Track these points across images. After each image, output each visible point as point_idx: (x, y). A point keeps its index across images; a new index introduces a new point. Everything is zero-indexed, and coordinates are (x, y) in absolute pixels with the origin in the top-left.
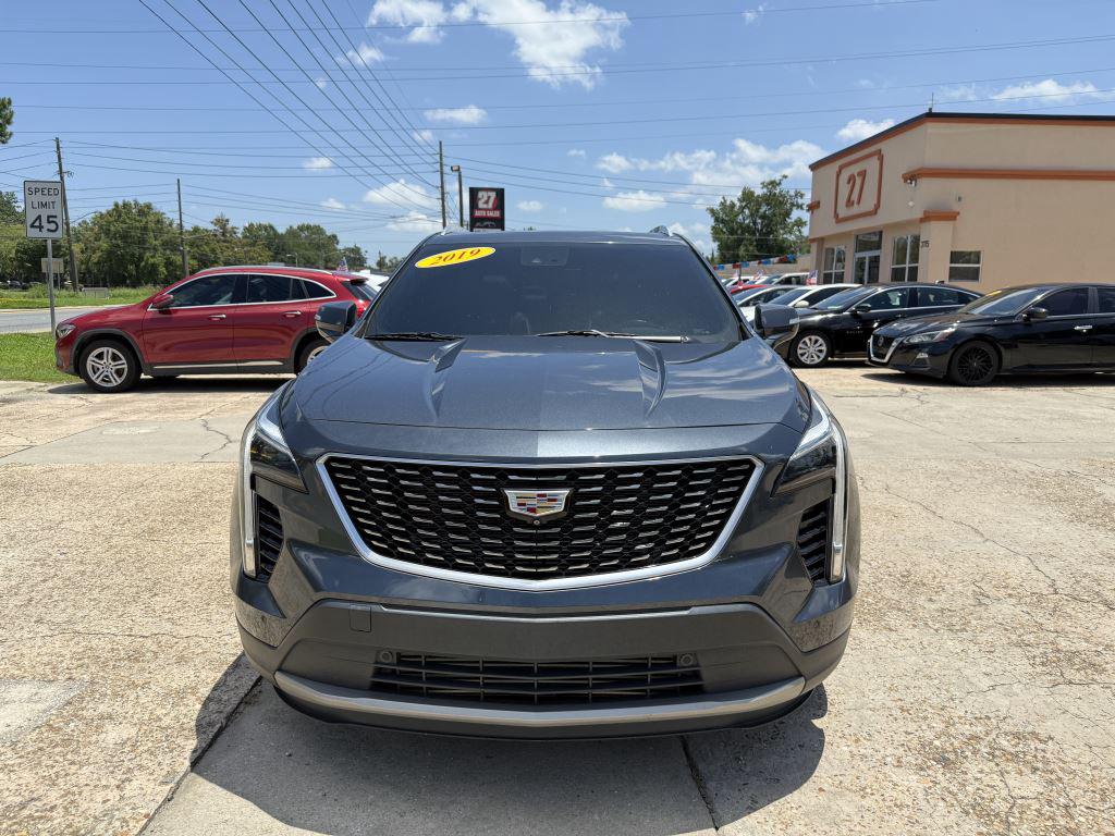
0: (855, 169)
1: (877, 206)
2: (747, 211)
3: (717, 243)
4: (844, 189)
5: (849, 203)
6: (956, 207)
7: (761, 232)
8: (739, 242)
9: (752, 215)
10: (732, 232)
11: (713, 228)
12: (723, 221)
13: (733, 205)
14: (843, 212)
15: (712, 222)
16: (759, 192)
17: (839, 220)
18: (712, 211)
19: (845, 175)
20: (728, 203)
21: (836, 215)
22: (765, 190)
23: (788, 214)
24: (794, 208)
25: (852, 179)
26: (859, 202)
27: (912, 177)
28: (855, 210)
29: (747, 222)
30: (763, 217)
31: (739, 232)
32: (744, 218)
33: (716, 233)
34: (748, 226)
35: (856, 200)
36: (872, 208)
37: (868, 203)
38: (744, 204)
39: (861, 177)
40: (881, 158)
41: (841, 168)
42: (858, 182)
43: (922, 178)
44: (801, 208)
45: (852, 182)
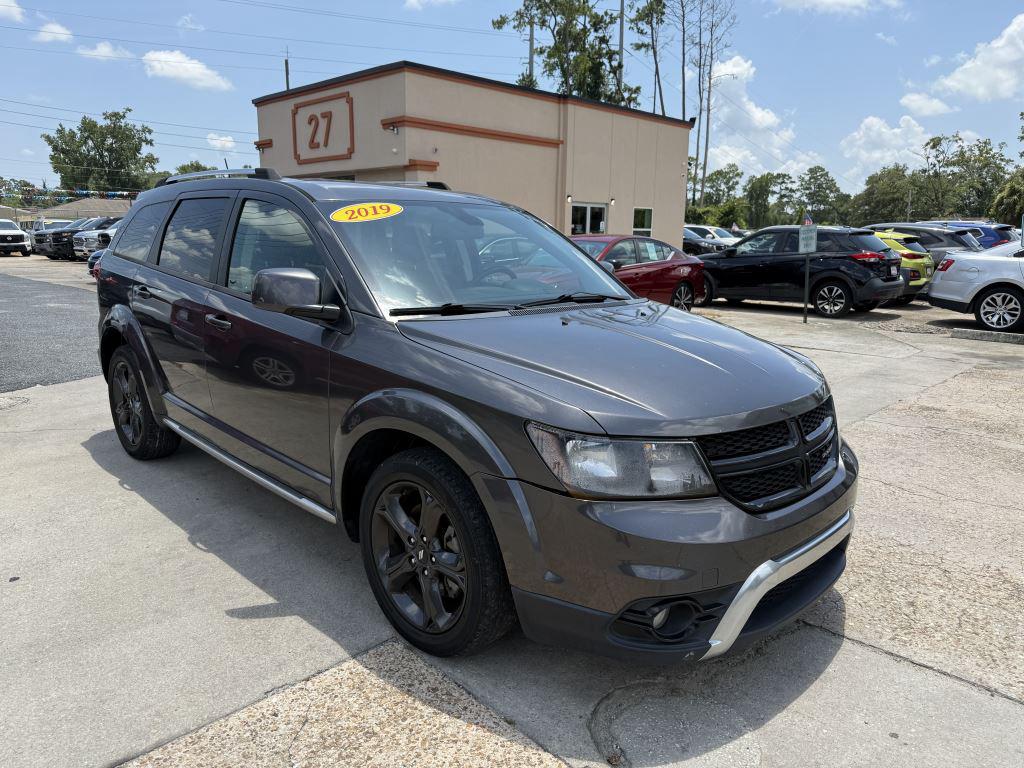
0: (317, 110)
1: (351, 151)
2: (90, 143)
3: (58, 176)
4: (305, 131)
5: (313, 145)
6: (433, 158)
7: (109, 165)
8: (88, 174)
9: (96, 147)
10: (77, 163)
11: (52, 158)
12: (63, 151)
13: (72, 134)
14: (305, 152)
15: (49, 150)
16: (102, 122)
17: (301, 162)
18: (48, 139)
19: (304, 115)
20: (67, 131)
21: (297, 156)
22: (108, 122)
23: (138, 149)
24: (144, 144)
25: (312, 119)
26: (326, 144)
27: (393, 124)
28: (321, 152)
29: (92, 153)
30: (110, 150)
31: (85, 164)
32: (88, 148)
33: (57, 165)
34: (94, 158)
35: (322, 144)
36: (344, 151)
37: (339, 146)
38: (86, 135)
39: (326, 120)
40: (350, 102)
41: (297, 107)
42: (323, 123)
43: (404, 126)
44: (152, 144)
45: (313, 123)
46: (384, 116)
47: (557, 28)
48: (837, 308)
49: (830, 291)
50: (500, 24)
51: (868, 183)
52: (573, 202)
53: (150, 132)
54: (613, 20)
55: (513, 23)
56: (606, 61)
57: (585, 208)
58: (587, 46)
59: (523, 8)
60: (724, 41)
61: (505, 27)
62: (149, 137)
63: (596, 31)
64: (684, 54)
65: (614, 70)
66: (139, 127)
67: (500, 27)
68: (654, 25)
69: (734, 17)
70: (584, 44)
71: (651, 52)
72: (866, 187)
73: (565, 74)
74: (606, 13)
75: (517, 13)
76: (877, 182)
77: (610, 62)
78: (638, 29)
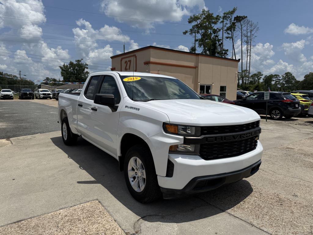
0: (127, 59)
2: (72, 68)
3: (63, 77)
4: (124, 65)
5: (126, 69)
7: (76, 74)
8: (70, 77)
9: (73, 69)
10: (67, 74)
11: (61, 72)
12: (64, 70)
13: (67, 66)
15: (61, 70)
16: (75, 63)
18: (61, 67)
19: (124, 61)
20: (66, 65)
22: (77, 62)
23: (84, 70)
24: (86, 69)
26: (129, 69)
27: (147, 63)
30: (76, 70)
31: (70, 74)
32: (71, 70)
33: (62, 74)
34: (72, 72)
38: (70, 66)
39: (129, 62)
40: (136, 57)
41: (122, 59)
42: (129, 63)
43: (150, 64)
44: (88, 68)
45: (126, 63)
46: (144, 61)
47: (202, 33)
48: (278, 117)
49: (275, 112)
50: (185, 33)
51: (305, 77)
52: (200, 84)
53: (87, 65)
54: (220, 30)
55: (189, 33)
56: (217, 42)
57: (204, 86)
58: (212, 38)
59: (192, 28)
60: (255, 35)
61: (187, 34)
62: (87, 67)
63: (214, 34)
64: (242, 40)
65: (220, 45)
66: (84, 64)
67: (185, 34)
68: (232, 31)
69: (258, 28)
70: (211, 38)
71: (231, 39)
72: (304, 79)
73: (204, 47)
74: (217, 29)
75: (190, 30)
76: (308, 77)
77: (219, 42)
78: (227, 33)
